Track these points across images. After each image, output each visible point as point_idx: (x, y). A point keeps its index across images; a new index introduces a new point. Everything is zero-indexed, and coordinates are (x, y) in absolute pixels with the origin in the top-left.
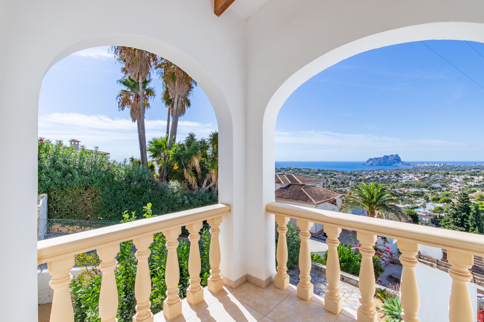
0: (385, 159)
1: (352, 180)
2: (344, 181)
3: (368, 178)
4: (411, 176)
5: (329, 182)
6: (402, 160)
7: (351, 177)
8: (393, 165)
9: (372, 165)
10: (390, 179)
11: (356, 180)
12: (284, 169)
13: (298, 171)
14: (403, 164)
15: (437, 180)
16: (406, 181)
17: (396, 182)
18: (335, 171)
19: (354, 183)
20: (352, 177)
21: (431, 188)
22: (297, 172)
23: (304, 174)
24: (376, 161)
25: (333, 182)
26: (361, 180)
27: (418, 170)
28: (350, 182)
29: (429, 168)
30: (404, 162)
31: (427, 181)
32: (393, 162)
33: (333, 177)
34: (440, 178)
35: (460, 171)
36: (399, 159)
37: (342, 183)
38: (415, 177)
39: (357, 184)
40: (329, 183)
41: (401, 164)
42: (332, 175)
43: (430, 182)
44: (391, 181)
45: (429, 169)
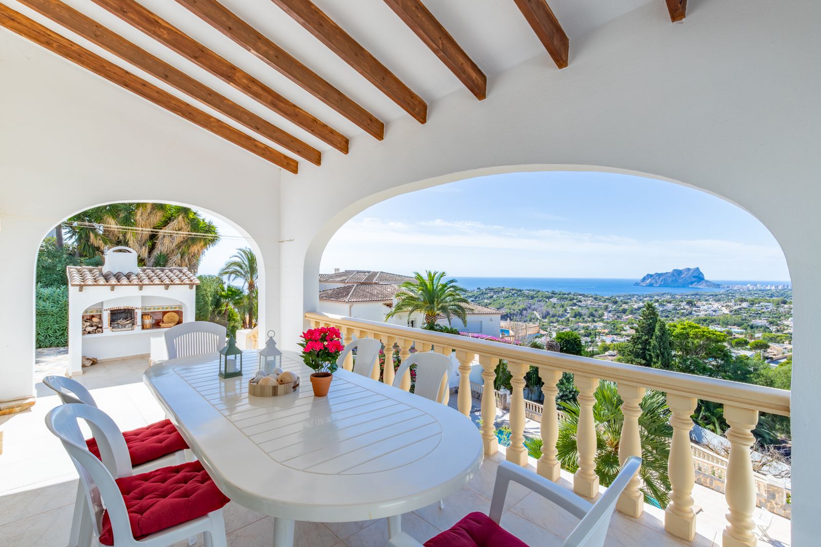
0: (675, 276)
1: (609, 309)
2: (594, 312)
3: (638, 307)
4: (716, 305)
5: (568, 313)
6: (706, 278)
7: (607, 306)
9: (651, 285)
10: (677, 310)
11: (617, 311)
12: (493, 289)
13: (517, 293)
14: (708, 286)
15: (763, 313)
16: (706, 313)
17: (687, 315)
18: (583, 295)
19: (612, 316)
20: (610, 305)
21: (749, 325)
22: (514, 295)
23: (525, 298)
24: (659, 279)
25: (575, 312)
26: (624, 311)
27: (734, 296)
28: (606, 314)
29: (756, 292)
30: (710, 282)
31: (745, 315)
33: (577, 305)
34: (769, 310)
36: (701, 276)
37: (592, 315)
38: (722, 306)
39: (618, 317)
40: (568, 315)
41: (704, 284)
42: (575, 301)
43: (750, 316)
44: (678, 313)
45: (754, 294)
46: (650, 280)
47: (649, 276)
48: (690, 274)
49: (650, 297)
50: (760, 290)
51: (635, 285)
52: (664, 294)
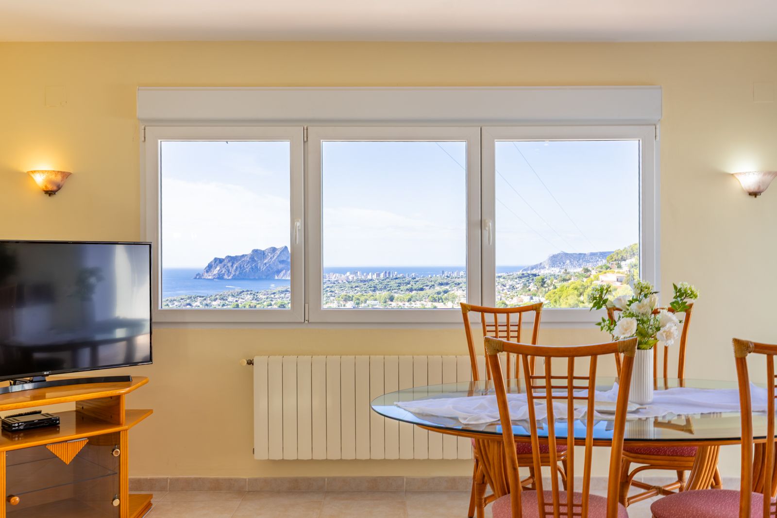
8: (276, 278)
9: (220, 277)
24: (232, 266)
29: (357, 284)
32: (275, 269)
35: (416, 290)
45: (356, 287)
46: (218, 268)
47: (218, 262)
48: (275, 257)
49: (222, 299)
50: (361, 281)
51: (196, 278)
52: (241, 293)
